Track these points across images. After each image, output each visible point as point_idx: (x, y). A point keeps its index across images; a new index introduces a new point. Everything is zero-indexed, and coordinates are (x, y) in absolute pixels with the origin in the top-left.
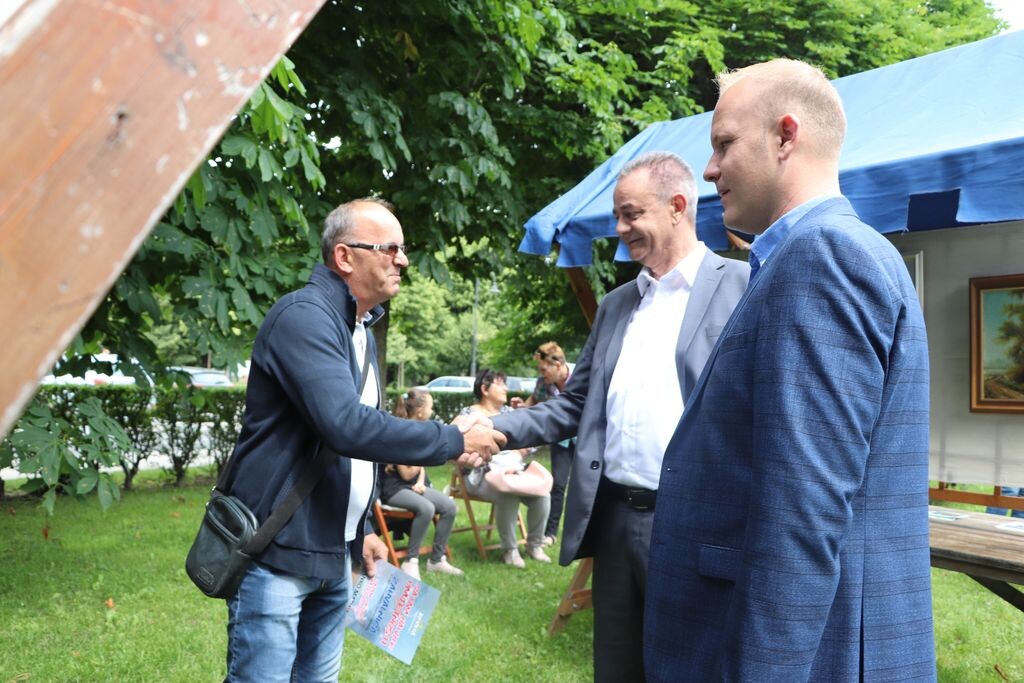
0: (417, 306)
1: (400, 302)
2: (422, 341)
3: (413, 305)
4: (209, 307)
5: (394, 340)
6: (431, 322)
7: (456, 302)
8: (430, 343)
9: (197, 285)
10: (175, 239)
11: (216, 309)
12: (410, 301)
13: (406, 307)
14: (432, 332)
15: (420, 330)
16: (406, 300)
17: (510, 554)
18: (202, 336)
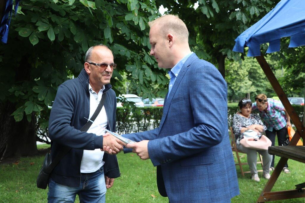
0: (255, 68)
1: (248, 67)
2: (259, 83)
3: (254, 67)
4: (136, 75)
5: (246, 83)
6: (262, 74)
7: (274, 65)
8: (262, 84)
9: (132, 68)
10: (123, 51)
11: (139, 76)
12: (253, 66)
13: (251, 69)
14: (263, 79)
15: (258, 78)
16: (251, 65)
17: (254, 175)
18: (138, 88)
